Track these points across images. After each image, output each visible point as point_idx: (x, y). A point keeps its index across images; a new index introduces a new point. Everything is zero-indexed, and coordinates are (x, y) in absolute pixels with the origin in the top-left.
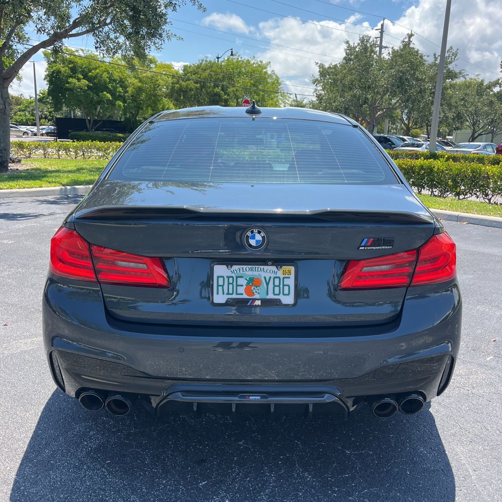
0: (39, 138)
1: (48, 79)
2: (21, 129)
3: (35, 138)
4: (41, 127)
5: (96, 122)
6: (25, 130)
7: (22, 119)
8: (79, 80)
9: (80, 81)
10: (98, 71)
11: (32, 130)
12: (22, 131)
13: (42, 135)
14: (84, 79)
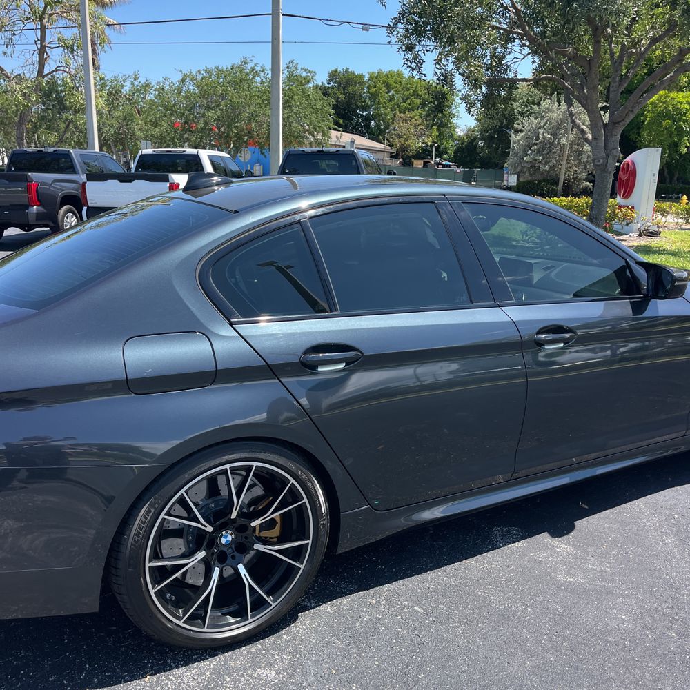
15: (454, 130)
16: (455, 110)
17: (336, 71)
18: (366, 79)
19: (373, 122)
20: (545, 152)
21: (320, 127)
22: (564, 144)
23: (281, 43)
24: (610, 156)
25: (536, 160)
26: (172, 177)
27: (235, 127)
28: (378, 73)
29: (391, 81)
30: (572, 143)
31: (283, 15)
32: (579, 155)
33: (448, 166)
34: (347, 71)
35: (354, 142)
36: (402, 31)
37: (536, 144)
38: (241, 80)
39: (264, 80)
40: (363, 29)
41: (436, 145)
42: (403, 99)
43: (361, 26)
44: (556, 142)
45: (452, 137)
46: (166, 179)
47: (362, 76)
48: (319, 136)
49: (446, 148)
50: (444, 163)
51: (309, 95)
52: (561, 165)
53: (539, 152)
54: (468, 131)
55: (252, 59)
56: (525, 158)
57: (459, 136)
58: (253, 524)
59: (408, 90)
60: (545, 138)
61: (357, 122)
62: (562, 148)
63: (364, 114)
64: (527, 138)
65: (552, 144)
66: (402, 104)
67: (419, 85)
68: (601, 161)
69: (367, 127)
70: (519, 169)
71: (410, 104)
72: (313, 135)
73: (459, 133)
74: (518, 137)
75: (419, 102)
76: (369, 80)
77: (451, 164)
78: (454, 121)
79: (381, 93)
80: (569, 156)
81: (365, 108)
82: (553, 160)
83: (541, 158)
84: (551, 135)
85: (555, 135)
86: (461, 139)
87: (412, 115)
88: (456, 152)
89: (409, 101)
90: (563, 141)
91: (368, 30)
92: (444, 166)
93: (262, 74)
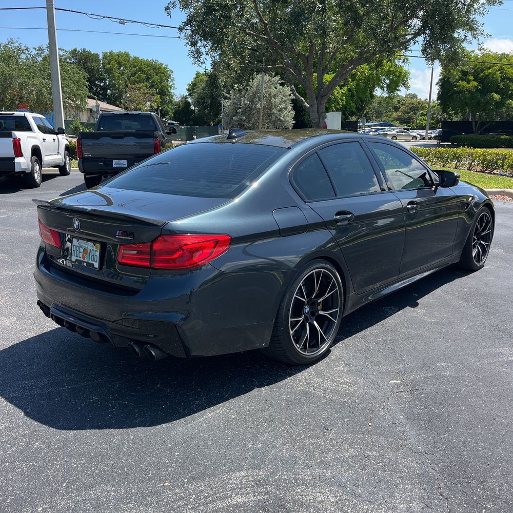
0: (427, 142)
1: (440, 84)
2: (411, 134)
3: (422, 142)
4: (429, 132)
5: (483, 124)
6: (414, 134)
7: (422, 124)
8: (468, 82)
9: (469, 84)
10: (490, 71)
11: (422, 134)
12: (411, 136)
13: (430, 139)
14: (474, 80)
15: (172, 98)
16: (171, 83)
17: (75, 50)
18: (101, 57)
19: (109, 91)
20: (247, 114)
21: (79, 95)
22: (259, 108)
23: (56, 30)
24: (321, 117)
25: (241, 119)
26: (14, 133)
27: (8, 94)
28: (110, 53)
29: (121, 59)
30: (264, 108)
31: (55, 9)
32: (269, 116)
33: (173, 124)
34: (84, 50)
35: (99, 106)
36: (189, 32)
37: (240, 108)
38: (9, 57)
39: (29, 56)
40: (120, 23)
41: (160, 108)
42: (131, 74)
43: (119, 21)
44: (253, 106)
45: (171, 102)
46: (10, 136)
47: (97, 56)
48: (79, 102)
49: (167, 111)
50: (169, 121)
51: (68, 70)
52: (259, 123)
53: (243, 113)
54: (182, 98)
55: (17, 40)
56: (234, 118)
57: (176, 102)
58: (319, 301)
59: (135, 67)
60: (245, 104)
61: (96, 90)
62: (258, 112)
63: (102, 84)
64: (234, 104)
65: (251, 108)
66: (132, 78)
67: (143, 64)
68: (316, 120)
69: (105, 94)
70: (230, 126)
71: (137, 78)
72: (73, 101)
73: (175, 100)
74: (228, 104)
75: (144, 76)
76: (103, 58)
77: (174, 122)
78: (172, 91)
79: (115, 69)
80: (263, 116)
81: (101, 80)
82: (253, 119)
83: (244, 118)
84: (250, 102)
85: (252, 102)
86: (178, 104)
87: (140, 86)
88: (174, 114)
89: (137, 75)
90: (259, 106)
91: (124, 24)
92: (169, 124)
93: (27, 52)
